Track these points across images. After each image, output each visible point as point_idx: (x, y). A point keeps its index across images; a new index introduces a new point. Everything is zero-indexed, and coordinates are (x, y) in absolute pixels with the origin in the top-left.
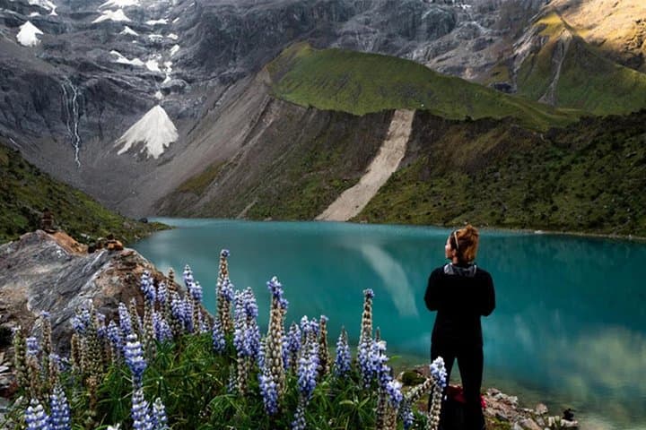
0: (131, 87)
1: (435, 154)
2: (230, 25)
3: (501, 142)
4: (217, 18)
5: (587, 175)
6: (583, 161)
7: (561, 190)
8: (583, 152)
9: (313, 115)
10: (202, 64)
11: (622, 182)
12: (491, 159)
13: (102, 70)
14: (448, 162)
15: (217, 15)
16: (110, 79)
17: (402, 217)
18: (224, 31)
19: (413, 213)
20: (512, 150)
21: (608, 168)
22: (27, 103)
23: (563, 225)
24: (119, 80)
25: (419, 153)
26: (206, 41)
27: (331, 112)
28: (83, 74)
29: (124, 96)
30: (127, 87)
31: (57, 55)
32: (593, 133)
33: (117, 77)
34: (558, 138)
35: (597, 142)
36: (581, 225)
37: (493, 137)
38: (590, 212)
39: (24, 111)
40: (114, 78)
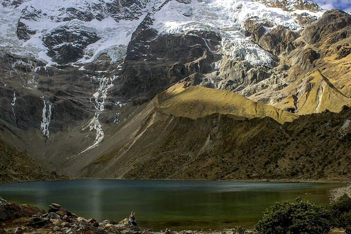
0: (82, 105)
1: (227, 140)
2: (142, 74)
3: (261, 131)
4: (134, 70)
5: (297, 147)
6: (297, 139)
7: (283, 156)
8: (298, 135)
9: (172, 120)
10: (124, 94)
11: (311, 150)
12: (254, 141)
13: (68, 95)
14: (233, 143)
15: (135, 68)
16: (71, 100)
17: (203, 176)
18: (138, 77)
19: (209, 173)
20: (266, 135)
21: (307, 142)
22: (23, 111)
23: (279, 175)
24: (76, 101)
25: (221, 139)
26: (127, 82)
27: (181, 118)
28: (57, 97)
29: (77, 110)
30: (80, 105)
31: (45, 86)
32: (305, 124)
33: (76, 99)
34: (288, 127)
35: (306, 129)
36: (287, 175)
37: (258, 129)
38: (293, 167)
39: (21, 115)
40: (74, 100)
